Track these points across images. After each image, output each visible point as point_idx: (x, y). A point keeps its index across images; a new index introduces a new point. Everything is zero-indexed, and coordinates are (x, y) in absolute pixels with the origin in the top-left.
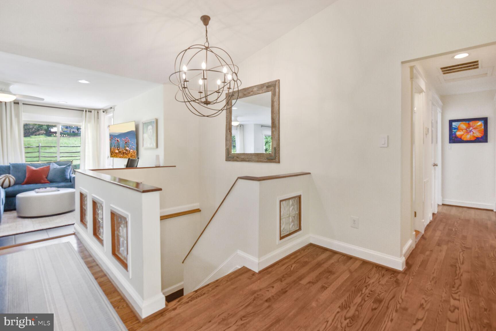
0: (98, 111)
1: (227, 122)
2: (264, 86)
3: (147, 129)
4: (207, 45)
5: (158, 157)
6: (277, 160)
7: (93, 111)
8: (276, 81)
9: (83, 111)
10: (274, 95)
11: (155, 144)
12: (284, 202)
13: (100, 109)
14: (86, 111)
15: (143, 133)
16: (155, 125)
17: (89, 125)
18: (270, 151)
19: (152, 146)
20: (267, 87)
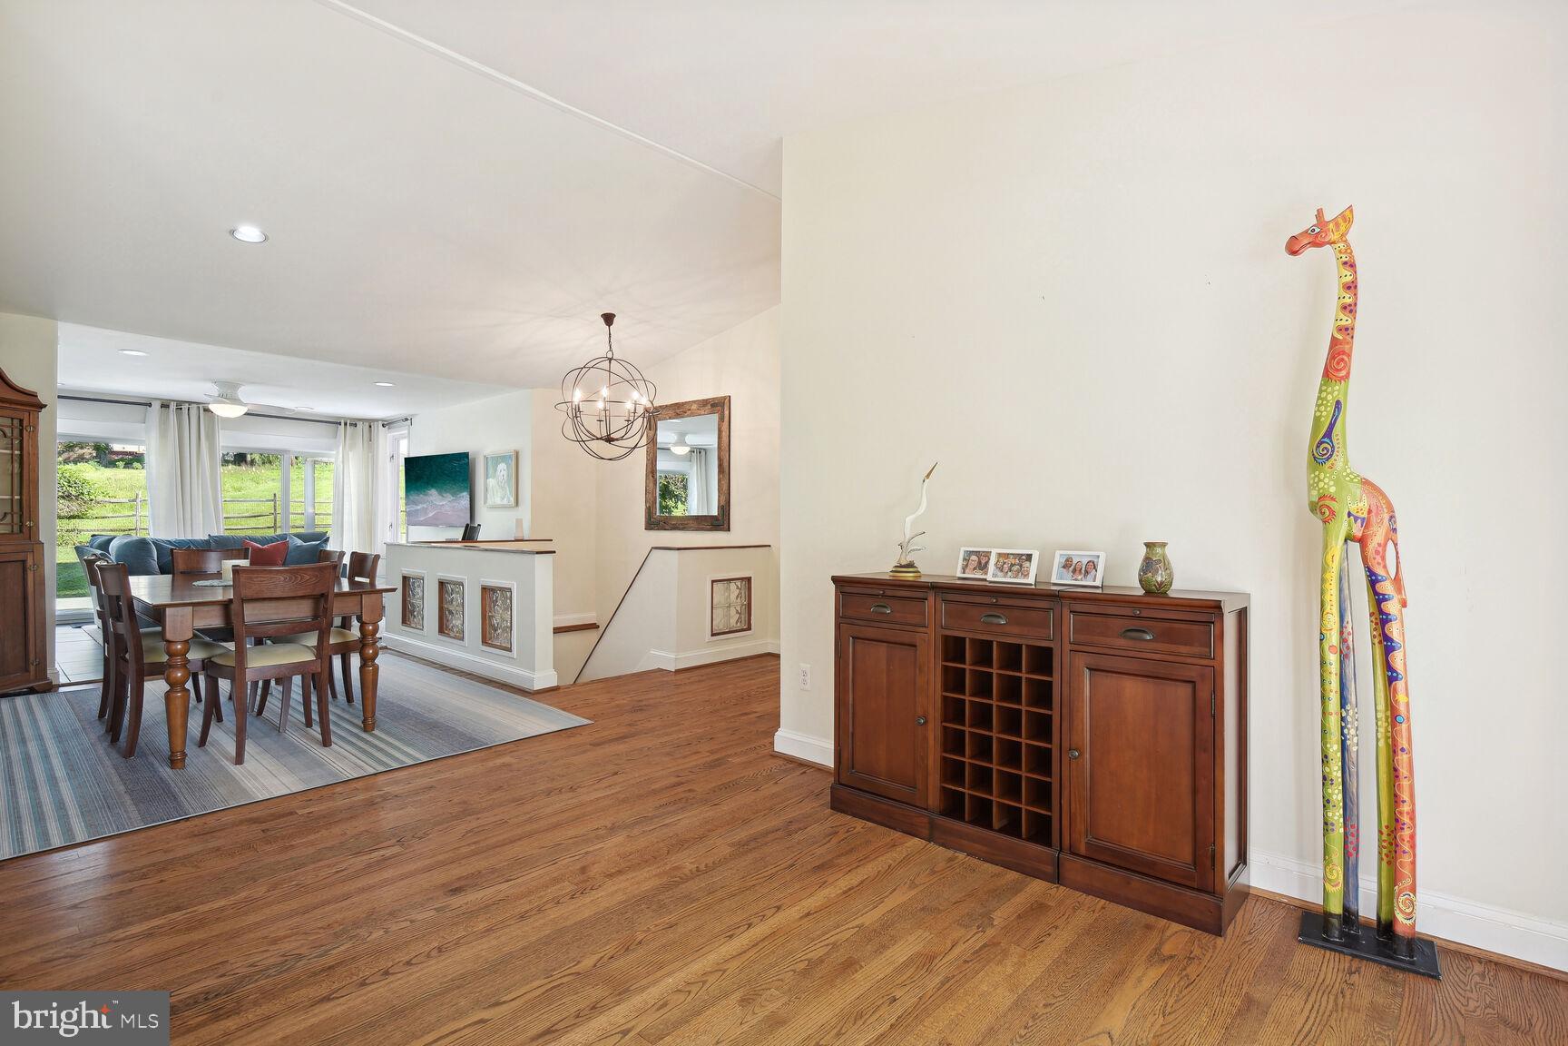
0: (370, 423)
1: (648, 460)
2: (707, 404)
3: (496, 470)
4: (610, 356)
5: (519, 522)
6: (726, 526)
7: (360, 425)
8: (725, 398)
9: (340, 424)
10: (721, 419)
11: (512, 499)
12: (720, 584)
13: (377, 420)
14: (346, 424)
15: (487, 477)
16: (513, 463)
17: (351, 454)
18: (715, 512)
19: (505, 502)
20: (713, 406)
